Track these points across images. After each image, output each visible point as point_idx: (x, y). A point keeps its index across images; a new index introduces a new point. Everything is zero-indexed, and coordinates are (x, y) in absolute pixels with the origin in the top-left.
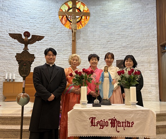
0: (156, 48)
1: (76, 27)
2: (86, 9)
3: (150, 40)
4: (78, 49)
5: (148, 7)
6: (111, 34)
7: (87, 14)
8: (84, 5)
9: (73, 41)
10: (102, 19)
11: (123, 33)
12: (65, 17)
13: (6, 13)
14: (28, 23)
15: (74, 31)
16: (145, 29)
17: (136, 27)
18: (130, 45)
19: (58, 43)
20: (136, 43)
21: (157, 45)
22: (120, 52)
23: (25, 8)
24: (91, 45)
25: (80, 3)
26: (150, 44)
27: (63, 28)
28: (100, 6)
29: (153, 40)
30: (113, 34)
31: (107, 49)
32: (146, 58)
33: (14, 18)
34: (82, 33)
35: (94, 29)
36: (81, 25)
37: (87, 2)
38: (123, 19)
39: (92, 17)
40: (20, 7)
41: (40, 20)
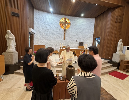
2: (69, 22)
9: (64, 34)
11: (82, 32)
12: (62, 24)
13: (41, 21)
14: (48, 26)
15: (65, 30)
16: (90, 31)
17: (86, 31)
18: (84, 37)
19: (59, 34)
22: (80, 39)
24: (70, 36)
25: (67, 19)
27: (61, 29)
28: (74, 21)
29: (92, 36)
30: (78, 32)
31: (76, 37)
32: (89, 41)
33: (44, 23)
34: (67, 31)
35: (72, 30)
36: (67, 28)
37: (70, 19)
38: (82, 27)
39: (71, 25)
40: (46, 19)
41: (53, 25)
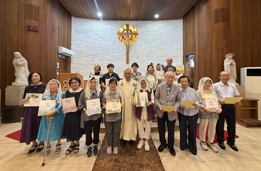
0: (182, 57)
1: (129, 43)
2: (135, 30)
3: (178, 52)
4: (130, 58)
5: (177, 29)
6: (152, 47)
7: (136, 34)
8: (134, 28)
9: (127, 52)
10: (146, 37)
11: (160, 47)
12: (122, 36)
13: (84, 34)
14: (97, 41)
15: (127, 46)
16: (175, 44)
17: (169, 43)
18: (165, 55)
19: (118, 53)
20: (168, 53)
21: (182, 55)
22: (158, 60)
23: (96, 31)
24: (139, 55)
25: (131, 26)
26: (178, 54)
27: (120, 44)
28: (145, 29)
29: (180, 52)
30: (154, 47)
31: (150, 57)
32: (175, 64)
33: (89, 37)
34: (133, 47)
35: (141, 44)
36: (132, 41)
37: (136, 25)
38: (160, 37)
39: (139, 36)
40: (92, 30)
41: (106, 39)
